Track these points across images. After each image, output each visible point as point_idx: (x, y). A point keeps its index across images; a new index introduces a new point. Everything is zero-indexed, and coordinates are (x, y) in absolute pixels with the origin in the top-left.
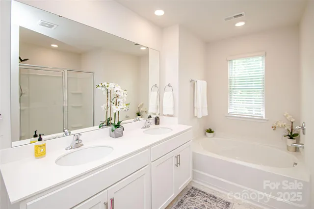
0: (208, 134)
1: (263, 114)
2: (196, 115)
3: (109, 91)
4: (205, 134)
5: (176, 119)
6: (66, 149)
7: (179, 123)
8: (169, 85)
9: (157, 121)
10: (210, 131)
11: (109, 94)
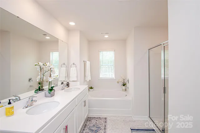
0: (90, 89)
1: (114, 76)
2: (86, 80)
3: (42, 68)
4: (89, 90)
5: (78, 83)
6: (23, 108)
7: (80, 85)
8: (74, 64)
9: (68, 85)
10: (91, 88)
11: (42, 70)
